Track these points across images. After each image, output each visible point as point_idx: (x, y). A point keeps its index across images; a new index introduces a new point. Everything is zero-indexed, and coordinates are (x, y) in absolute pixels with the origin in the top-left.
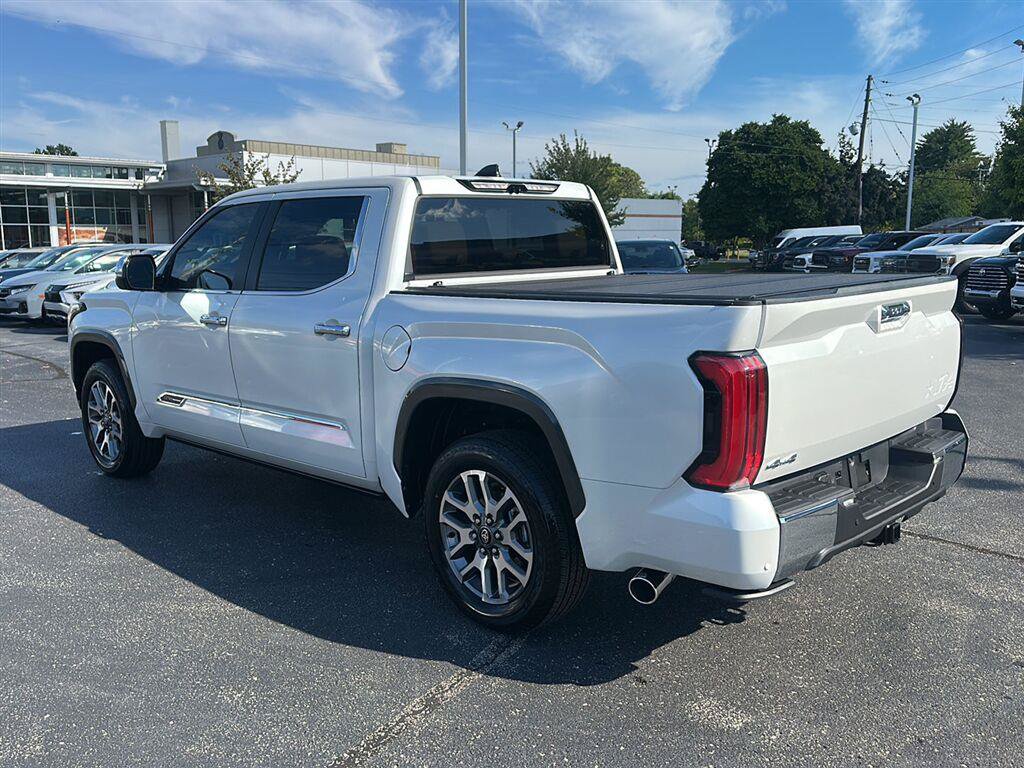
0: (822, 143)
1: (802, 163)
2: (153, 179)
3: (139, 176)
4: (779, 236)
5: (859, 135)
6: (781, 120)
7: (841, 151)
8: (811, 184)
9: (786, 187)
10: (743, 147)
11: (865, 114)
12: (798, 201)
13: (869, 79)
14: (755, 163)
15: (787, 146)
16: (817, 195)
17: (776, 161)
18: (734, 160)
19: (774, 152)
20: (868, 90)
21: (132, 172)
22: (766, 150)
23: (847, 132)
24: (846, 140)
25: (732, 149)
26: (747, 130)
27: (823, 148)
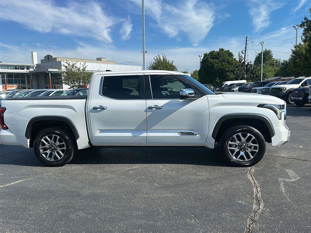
0: (233, 56)
1: (229, 63)
2: (32, 70)
3: (28, 69)
4: (222, 84)
5: (244, 54)
6: (222, 50)
7: (239, 59)
8: (231, 69)
9: (224, 69)
10: (211, 58)
11: (246, 47)
12: (228, 73)
13: (246, 38)
14: (215, 62)
15: (224, 57)
16: (233, 71)
17: (221, 62)
18: (209, 62)
19: (220, 59)
20: (246, 41)
21: (25, 67)
22: (218, 59)
23: (241, 53)
24: (240, 55)
25: (208, 58)
26: (212, 53)
27: (234, 58)
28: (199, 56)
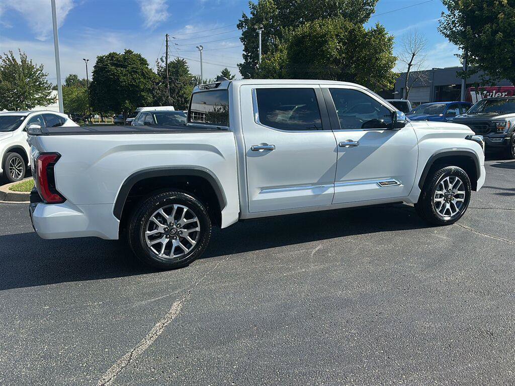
0: (148, 65)
1: (143, 74)
4: (136, 111)
5: (165, 62)
6: (129, 52)
7: (158, 70)
8: (149, 86)
9: (138, 87)
10: (113, 64)
11: (167, 52)
12: (143, 94)
13: (167, 36)
14: (121, 73)
15: (135, 66)
16: (150, 91)
17: (130, 73)
18: (109, 71)
19: (129, 68)
20: (167, 41)
22: (125, 67)
23: (159, 61)
24: (160, 64)
25: (107, 65)
26: (112, 56)
27: (149, 67)
28: (85, 60)
